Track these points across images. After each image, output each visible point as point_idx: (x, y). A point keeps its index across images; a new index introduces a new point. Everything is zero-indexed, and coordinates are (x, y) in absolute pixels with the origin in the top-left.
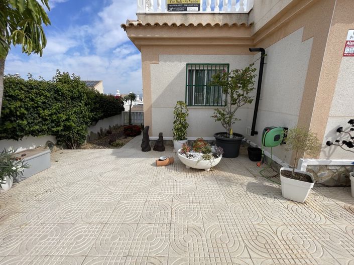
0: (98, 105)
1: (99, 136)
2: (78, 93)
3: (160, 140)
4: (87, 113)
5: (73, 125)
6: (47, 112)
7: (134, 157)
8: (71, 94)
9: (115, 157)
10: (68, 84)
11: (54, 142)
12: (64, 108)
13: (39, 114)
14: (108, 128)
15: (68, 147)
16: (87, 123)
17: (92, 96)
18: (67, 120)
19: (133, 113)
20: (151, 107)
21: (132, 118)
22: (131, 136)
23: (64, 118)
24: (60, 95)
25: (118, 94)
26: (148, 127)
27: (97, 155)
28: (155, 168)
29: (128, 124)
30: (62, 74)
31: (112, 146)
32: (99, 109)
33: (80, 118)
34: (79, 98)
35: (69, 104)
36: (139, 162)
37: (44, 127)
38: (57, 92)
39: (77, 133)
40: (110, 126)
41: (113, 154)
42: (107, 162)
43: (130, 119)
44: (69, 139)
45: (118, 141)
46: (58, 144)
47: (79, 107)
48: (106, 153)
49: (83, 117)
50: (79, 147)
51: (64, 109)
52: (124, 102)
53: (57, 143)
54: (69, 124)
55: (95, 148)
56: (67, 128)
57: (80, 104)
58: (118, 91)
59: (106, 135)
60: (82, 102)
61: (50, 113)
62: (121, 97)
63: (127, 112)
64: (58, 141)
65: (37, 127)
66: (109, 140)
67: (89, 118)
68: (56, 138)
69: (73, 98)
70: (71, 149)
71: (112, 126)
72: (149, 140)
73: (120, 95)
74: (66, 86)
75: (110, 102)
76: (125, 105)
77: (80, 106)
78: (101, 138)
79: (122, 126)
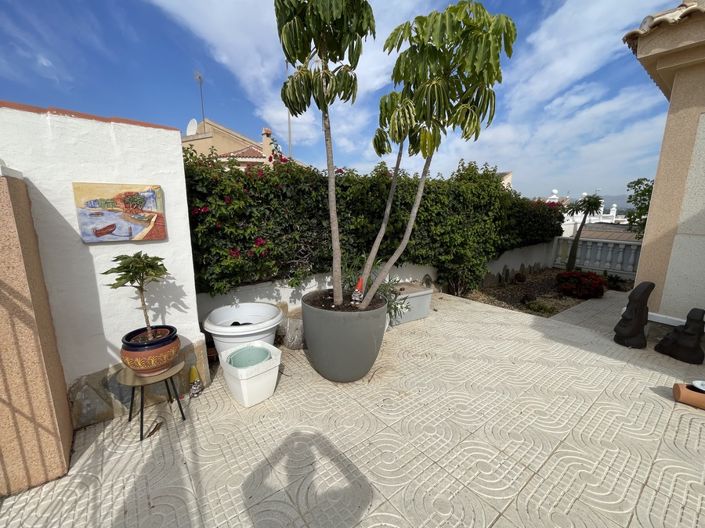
0: (513, 221)
1: (500, 280)
2: (487, 198)
3: (689, 330)
4: (493, 236)
5: (469, 254)
6: (439, 230)
7: (591, 350)
8: (476, 199)
9: (540, 334)
10: (474, 182)
11: (433, 279)
12: (460, 223)
13: (429, 231)
14: (517, 269)
15: (450, 291)
16: (487, 253)
17: (509, 203)
18: (463, 245)
19: (585, 242)
20: (674, 232)
21: (578, 254)
22: (574, 296)
23: (460, 240)
24: (460, 202)
25: (554, 198)
26: (650, 287)
27: (501, 319)
28: (671, 403)
29: (564, 267)
30: (466, 165)
31: (528, 307)
32: (513, 229)
33: (478, 243)
34: (486, 208)
35: (468, 217)
36: (610, 367)
37: (430, 253)
38: (457, 196)
39: (470, 270)
40: (522, 265)
41: (534, 326)
42: (525, 341)
43: (573, 256)
44: (456, 278)
45: (540, 301)
46: (437, 283)
47: (483, 224)
48: (520, 321)
49: (485, 242)
50: (464, 295)
51: (461, 227)
52: (565, 215)
53: (438, 280)
54: (462, 252)
55: (491, 303)
56: (459, 259)
57: (486, 218)
58: (555, 191)
59: (512, 283)
60: (490, 213)
61: (442, 231)
62: (559, 204)
63: (566, 240)
64: (439, 278)
65: (424, 252)
66: (519, 293)
67: (493, 245)
68: (438, 272)
69: (477, 208)
70: (453, 294)
71: (526, 266)
72: (647, 321)
73: (556, 201)
74: (473, 186)
75: (535, 216)
76: (566, 222)
77: (485, 221)
78: (502, 286)
79: (547, 268)
